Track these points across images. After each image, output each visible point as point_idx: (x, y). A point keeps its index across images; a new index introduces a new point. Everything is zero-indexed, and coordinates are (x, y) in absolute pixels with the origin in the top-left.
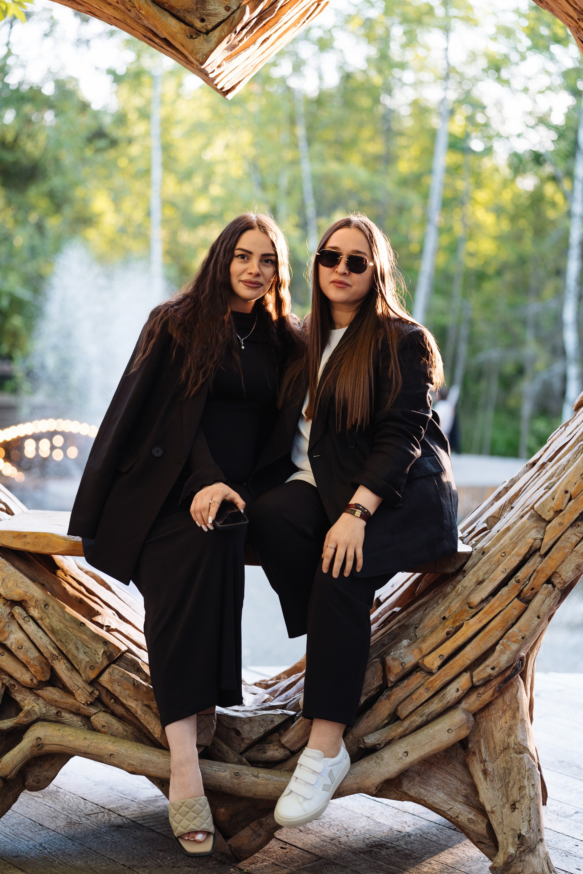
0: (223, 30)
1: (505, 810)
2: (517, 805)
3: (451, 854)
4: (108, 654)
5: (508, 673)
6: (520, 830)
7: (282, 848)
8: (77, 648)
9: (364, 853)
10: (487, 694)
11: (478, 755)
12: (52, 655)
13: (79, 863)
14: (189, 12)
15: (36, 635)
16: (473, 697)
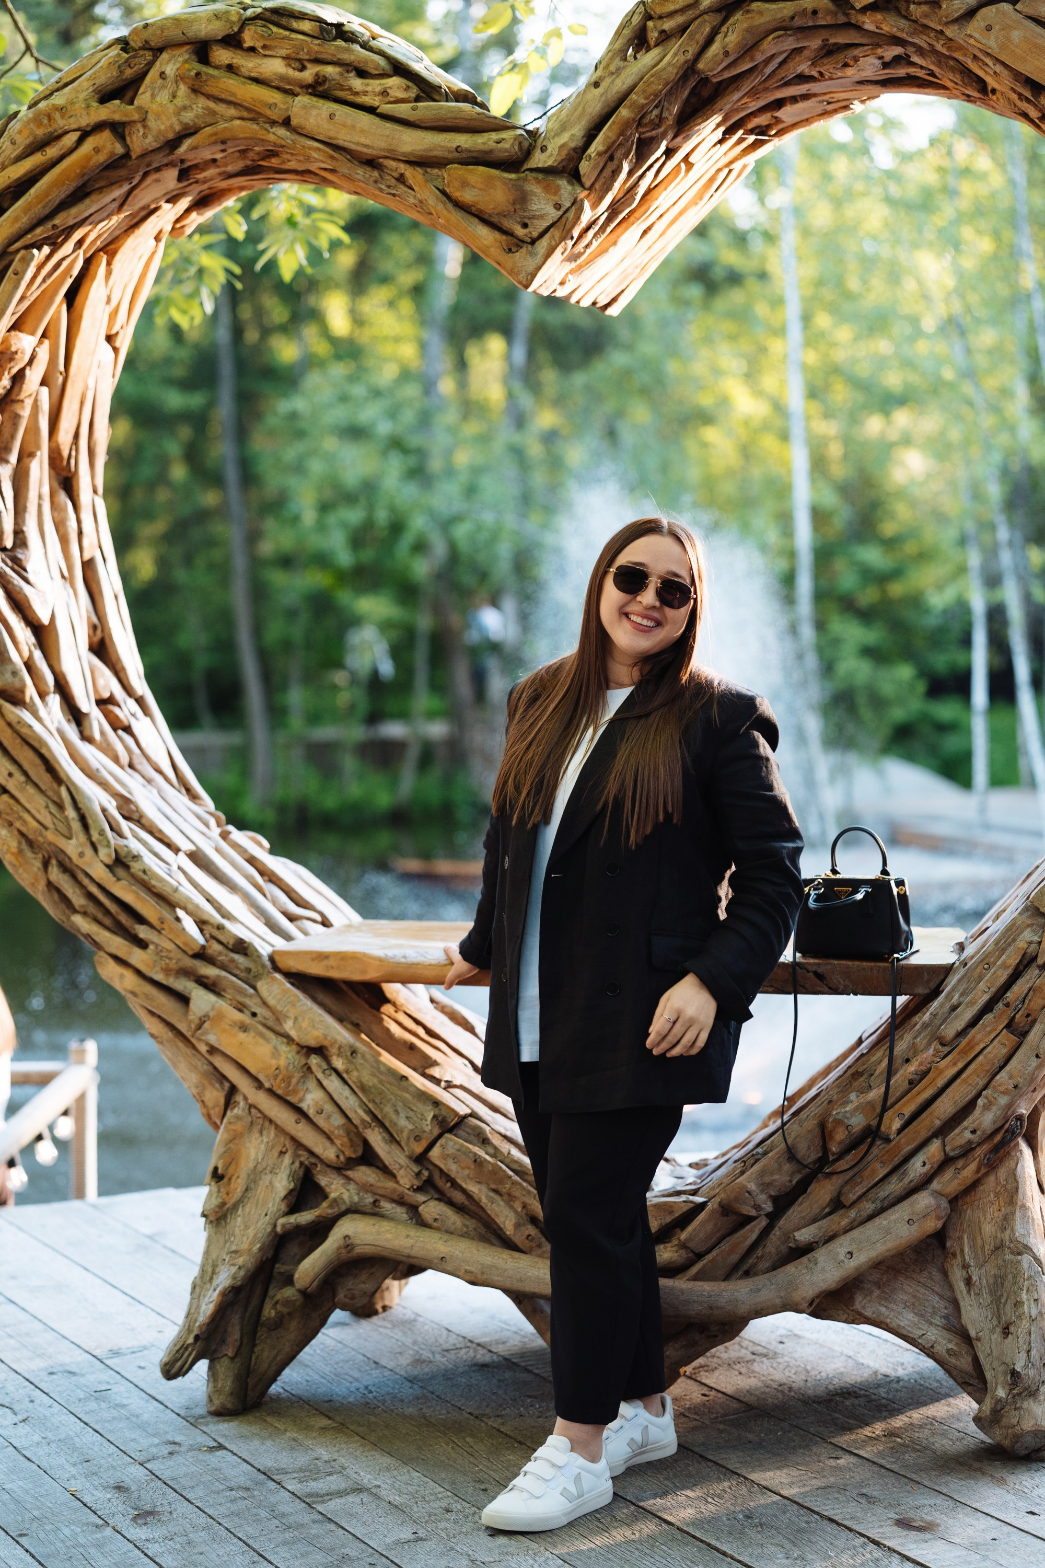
0: (553, 237)
1: (996, 1336)
2: (1012, 1329)
3: (949, 1405)
4: (440, 1118)
5: (998, 1138)
6: (1014, 1364)
7: (704, 1395)
8: (397, 1112)
9: (819, 1403)
10: (969, 1171)
11: (959, 1256)
12: (363, 1121)
13: (410, 1410)
14: (505, 216)
15: (341, 1094)
16: (949, 1173)
